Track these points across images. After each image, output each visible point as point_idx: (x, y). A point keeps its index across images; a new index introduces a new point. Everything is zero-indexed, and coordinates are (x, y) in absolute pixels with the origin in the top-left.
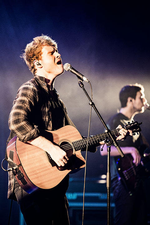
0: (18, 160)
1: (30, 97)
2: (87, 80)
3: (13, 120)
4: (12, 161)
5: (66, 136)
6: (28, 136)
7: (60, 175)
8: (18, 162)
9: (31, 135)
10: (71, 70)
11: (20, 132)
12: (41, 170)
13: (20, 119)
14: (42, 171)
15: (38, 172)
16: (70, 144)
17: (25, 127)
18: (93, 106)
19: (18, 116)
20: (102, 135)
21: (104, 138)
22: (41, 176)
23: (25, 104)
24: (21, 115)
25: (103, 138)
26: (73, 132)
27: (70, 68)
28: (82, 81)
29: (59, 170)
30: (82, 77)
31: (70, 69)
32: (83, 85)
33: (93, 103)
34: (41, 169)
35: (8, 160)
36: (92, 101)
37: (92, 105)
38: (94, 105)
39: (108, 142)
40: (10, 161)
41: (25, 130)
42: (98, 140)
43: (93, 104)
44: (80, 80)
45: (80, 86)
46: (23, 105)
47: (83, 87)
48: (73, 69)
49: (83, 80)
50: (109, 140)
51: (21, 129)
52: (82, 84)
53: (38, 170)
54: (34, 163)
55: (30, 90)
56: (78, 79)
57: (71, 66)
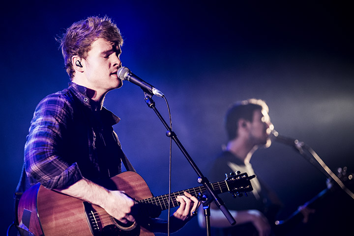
0: (37, 228)
1: (61, 118)
2: (160, 93)
3: (35, 154)
4: (27, 230)
6: (65, 176)
8: (38, 231)
9: (70, 175)
10: (130, 79)
11: (48, 174)
13: (47, 151)
17: (55, 164)
18: (173, 139)
19: (43, 147)
23: (54, 129)
24: (47, 146)
27: (129, 75)
28: (151, 97)
30: (151, 89)
31: (129, 77)
32: (154, 103)
33: (173, 132)
35: (19, 226)
36: (170, 129)
37: (171, 136)
38: (175, 136)
39: (204, 199)
40: (23, 228)
41: (56, 170)
43: (173, 134)
44: (147, 95)
45: (149, 106)
46: (51, 131)
47: (154, 105)
48: (133, 76)
49: (152, 94)
50: (205, 195)
51: (49, 169)
52: (152, 101)
55: (61, 106)
56: (145, 93)
57: (129, 72)
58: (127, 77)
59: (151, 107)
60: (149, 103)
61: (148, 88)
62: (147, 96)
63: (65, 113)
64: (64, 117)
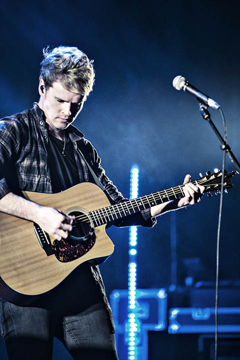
5: (79, 201)
7: (61, 269)
10: (186, 89)
12: (26, 263)
14: (28, 265)
15: (19, 266)
16: (86, 216)
20: (150, 197)
21: (154, 202)
22: (24, 273)
25: (151, 203)
26: (93, 194)
27: (185, 84)
28: (206, 108)
29: (60, 261)
30: (206, 100)
31: (185, 87)
32: (209, 115)
33: (228, 145)
34: (26, 260)
36: (225, 142)
37: (225, 149)
42: (141, 207)
44: (203, 106)
45: (204, 117)
47: (209, 117)
48: (189, 85)
49: (208, 106)
53: (19, 262)
54: (13, 251)
56: (200, 104)
57: (186, 81)
58: (183, 87)
59: (206, 119)
60: (204, 114)
61: (204, 98)
62: (203, 108)
63: (11, 135)
64: (9, 139)
